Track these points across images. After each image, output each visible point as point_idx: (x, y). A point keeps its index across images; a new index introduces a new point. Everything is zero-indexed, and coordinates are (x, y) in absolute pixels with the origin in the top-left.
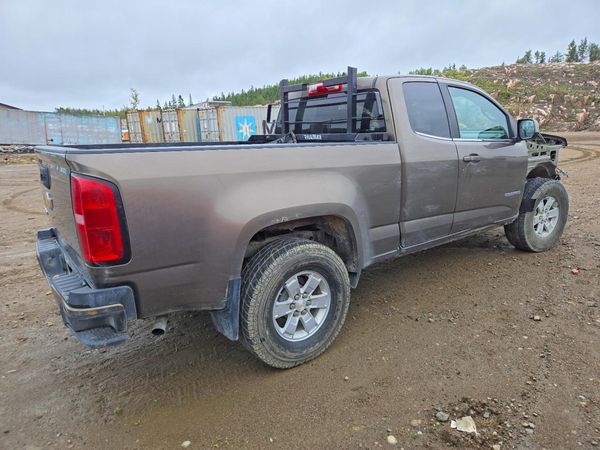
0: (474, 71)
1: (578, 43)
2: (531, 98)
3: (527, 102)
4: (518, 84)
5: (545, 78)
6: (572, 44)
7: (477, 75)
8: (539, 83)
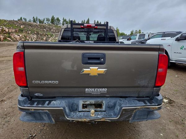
0: (8, 20)
1: (35, 18)
2: (30, 32)
3: (29, 33)
4: (24, 27)
5: (32, 26)
6: (34, 18)
7: (9, 22)
8: (30, 28)
